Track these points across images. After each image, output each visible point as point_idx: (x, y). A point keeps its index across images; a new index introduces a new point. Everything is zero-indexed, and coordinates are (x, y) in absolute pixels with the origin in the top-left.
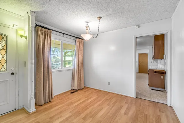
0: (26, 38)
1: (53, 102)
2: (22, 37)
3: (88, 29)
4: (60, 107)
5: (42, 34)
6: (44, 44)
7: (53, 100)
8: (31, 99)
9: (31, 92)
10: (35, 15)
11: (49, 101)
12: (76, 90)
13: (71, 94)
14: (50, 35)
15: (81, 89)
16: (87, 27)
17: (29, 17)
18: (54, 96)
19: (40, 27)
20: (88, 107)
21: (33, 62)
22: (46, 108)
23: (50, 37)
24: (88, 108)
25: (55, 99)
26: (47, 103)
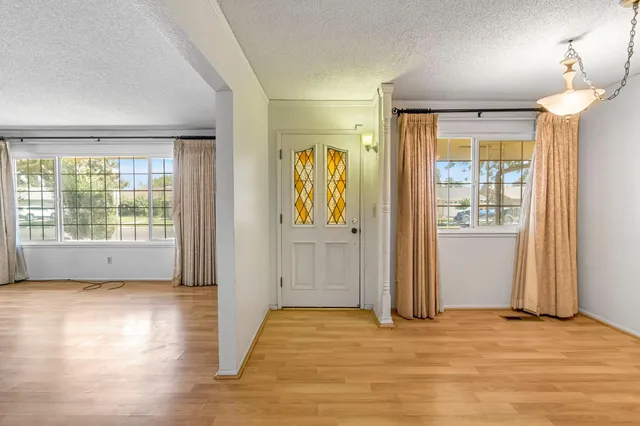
0: (375, 149)
1: (437, 322)
2: (368, 150)
3: (576, 66)
4: (451, 342)
5: (412, 132)
6: (415, 157)
7: (439, 318)
8: (383, 294)
9: (384, 279)
10: (391, 89)
11: (428, 317)
12: (532, 316)
13: (505, 320)
14: (434, 127)
15: (556, 317)
16: (568, 62)
17: (380, 98)
18: (446, 310)
19: (406, 114)
20: (558, 385)
21: (389, 206)
22: (414, 329)
23: (434, 133)
24: (556, 389)
25: (446, 316)
26: (422, 318)
